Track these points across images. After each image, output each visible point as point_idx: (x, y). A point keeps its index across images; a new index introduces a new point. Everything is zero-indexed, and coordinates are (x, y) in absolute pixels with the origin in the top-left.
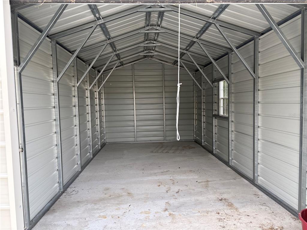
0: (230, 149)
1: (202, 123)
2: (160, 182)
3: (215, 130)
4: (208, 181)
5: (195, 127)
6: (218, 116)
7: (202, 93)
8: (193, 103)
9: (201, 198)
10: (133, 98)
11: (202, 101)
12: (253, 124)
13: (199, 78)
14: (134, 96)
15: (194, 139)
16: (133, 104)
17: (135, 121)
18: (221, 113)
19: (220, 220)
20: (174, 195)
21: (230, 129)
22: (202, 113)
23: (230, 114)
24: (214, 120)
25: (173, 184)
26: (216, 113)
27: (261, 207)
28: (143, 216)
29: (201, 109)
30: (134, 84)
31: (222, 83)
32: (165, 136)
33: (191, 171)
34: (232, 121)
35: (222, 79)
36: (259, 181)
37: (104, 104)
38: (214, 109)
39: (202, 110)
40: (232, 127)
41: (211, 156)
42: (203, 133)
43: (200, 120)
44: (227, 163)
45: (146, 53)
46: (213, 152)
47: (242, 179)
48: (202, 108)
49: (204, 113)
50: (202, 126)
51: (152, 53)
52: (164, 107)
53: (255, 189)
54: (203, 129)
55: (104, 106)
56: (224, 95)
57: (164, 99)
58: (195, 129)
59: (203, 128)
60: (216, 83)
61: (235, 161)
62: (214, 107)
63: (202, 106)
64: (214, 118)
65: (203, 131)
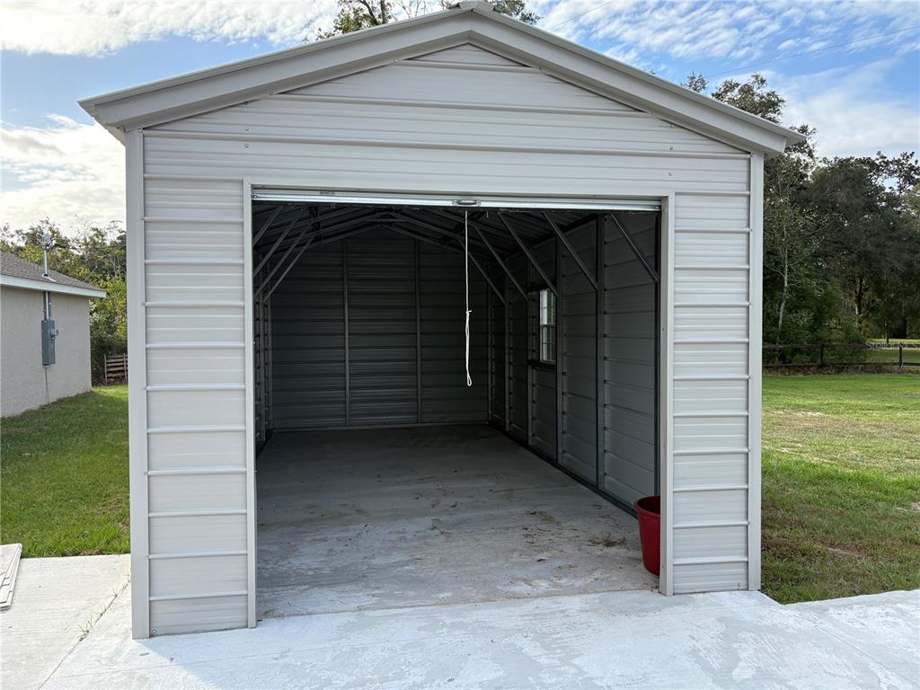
0: (560, 431)
1: (507, 380)
2: (417, 493)
3: (532, 393)
4: (512, 490)
5: (490, 392)
6: (537, 363)
7: (507, 312)
8: (487, 333)
9: (497, 512)
10: (344, 321)
11: (507, 331)
12: (595, 376)
13: (500, 279)
14: (347, 316)
15: (488, 420)
16: (344, 334)
17: (348, 376)
18: (544, 357)
19: (527, 536)
20: (447, 510)
21: (559, 389)
22: (507, 357)
23: (559, 359)
24: (530, 372)
25: (445, 495)
26: (534, 356)
27: (600, 519)
28: (393, 537)
29: (504, 348)
30: (346, 285)
31: (544, 296)
32: (419, 413)
33: (479, 476)
34: (563, 373)
35: (544, 287)
36: (606, 485)
37: (270, 333)
38: (530, 347)
39: (507, 351)
40: (563, 385)
41: (523, 451)
42: (507, 403)
43: (500, 374)
44: (553, 462)
45: (380, 218)
46: (527, 442)
47: (580, 485)
48: (507, 345)
49: (511, 357)
50: (507, 387)
51: (394, 218)
52: (419, 342)
53: (599, 499)
54: (507, 395)
55: (270, 337)
56: (549, 320)
57: (418, 322)
58: (490, 396)
59: (507, 391)
60: (534, 293)
61: (569, 455)
62: (530, 343)
63: (507, 342)
64: (530, 367)
65: (507, 398)
